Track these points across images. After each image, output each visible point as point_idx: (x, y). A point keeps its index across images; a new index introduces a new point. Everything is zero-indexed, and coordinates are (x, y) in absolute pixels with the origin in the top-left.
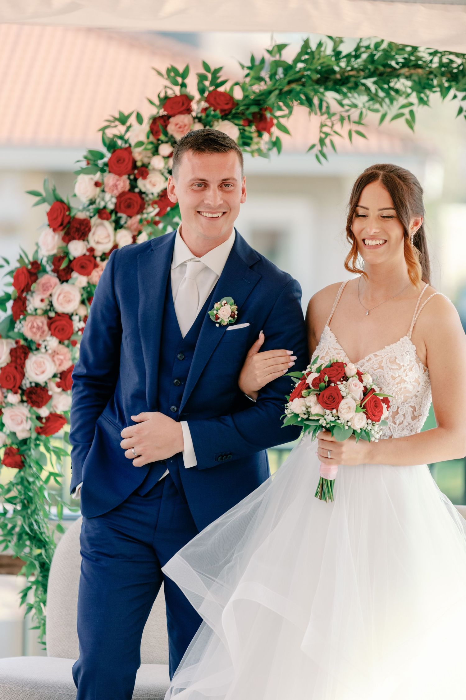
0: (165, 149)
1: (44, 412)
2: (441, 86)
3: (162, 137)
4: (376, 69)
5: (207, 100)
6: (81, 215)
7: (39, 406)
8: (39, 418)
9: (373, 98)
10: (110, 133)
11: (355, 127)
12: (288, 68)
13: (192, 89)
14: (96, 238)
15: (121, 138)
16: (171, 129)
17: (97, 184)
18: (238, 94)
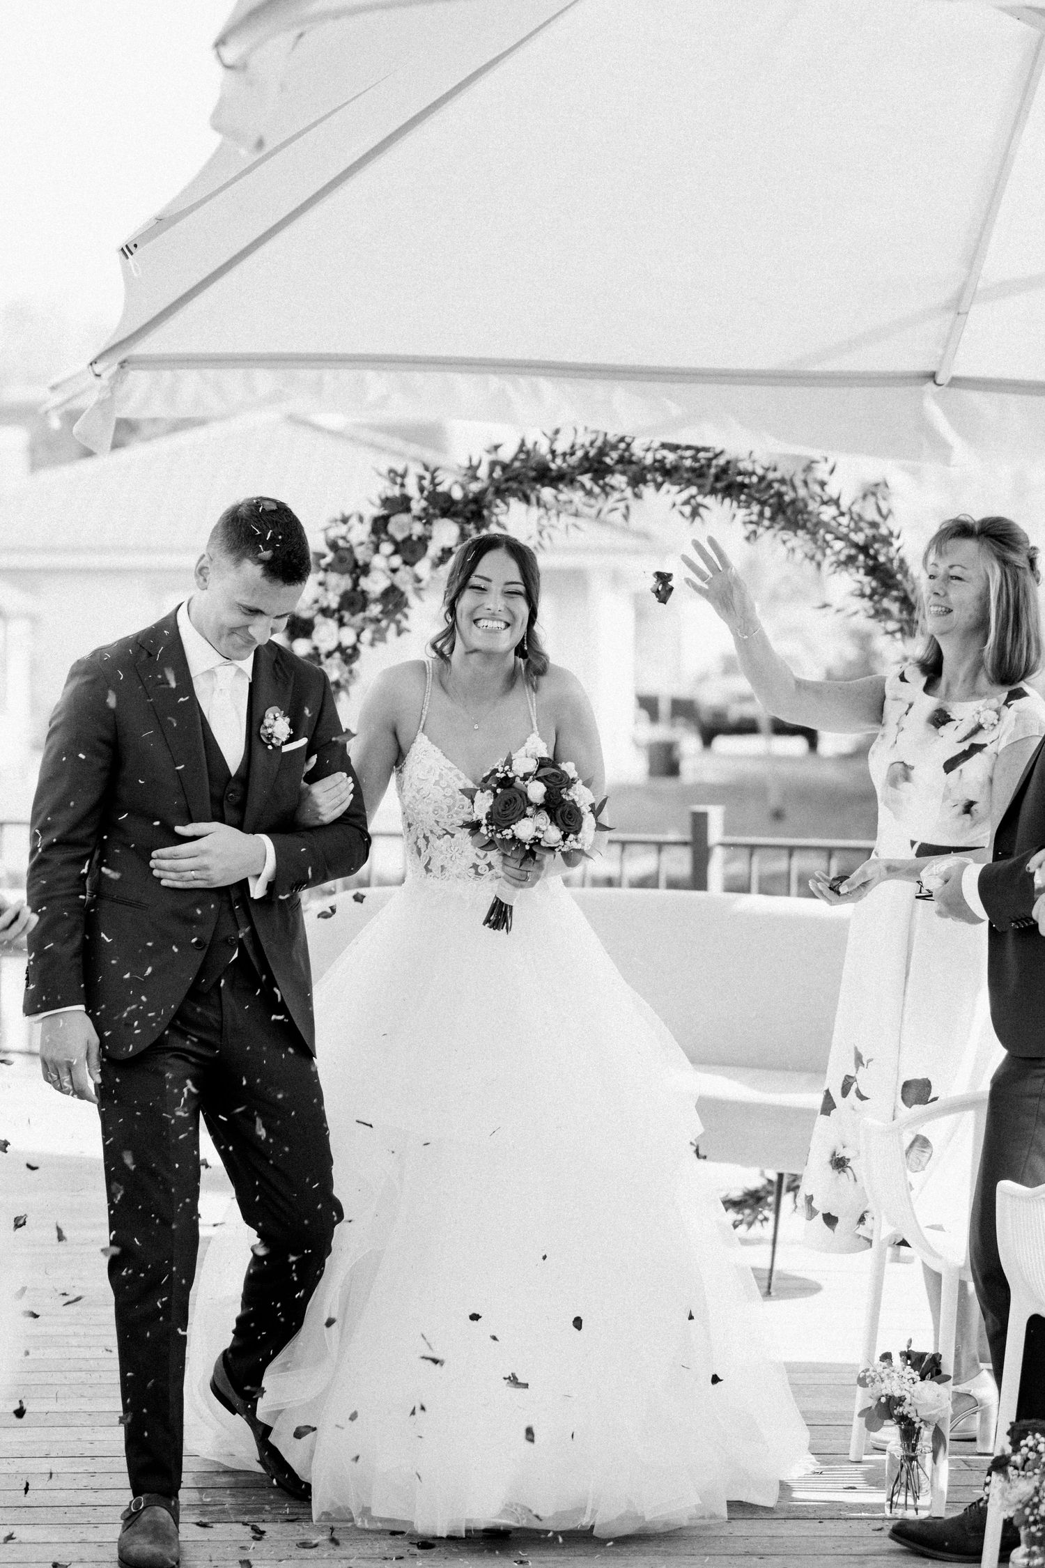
0: (386, 548)
2: (654, 481)
3: (383, 537)
4: (591, 466)
5: (426, 499)
6: (306, 615)
10: (332, 533)
12: (505, 467)
14: (321, 636)
15: (344, 538)
16: (392, 528)
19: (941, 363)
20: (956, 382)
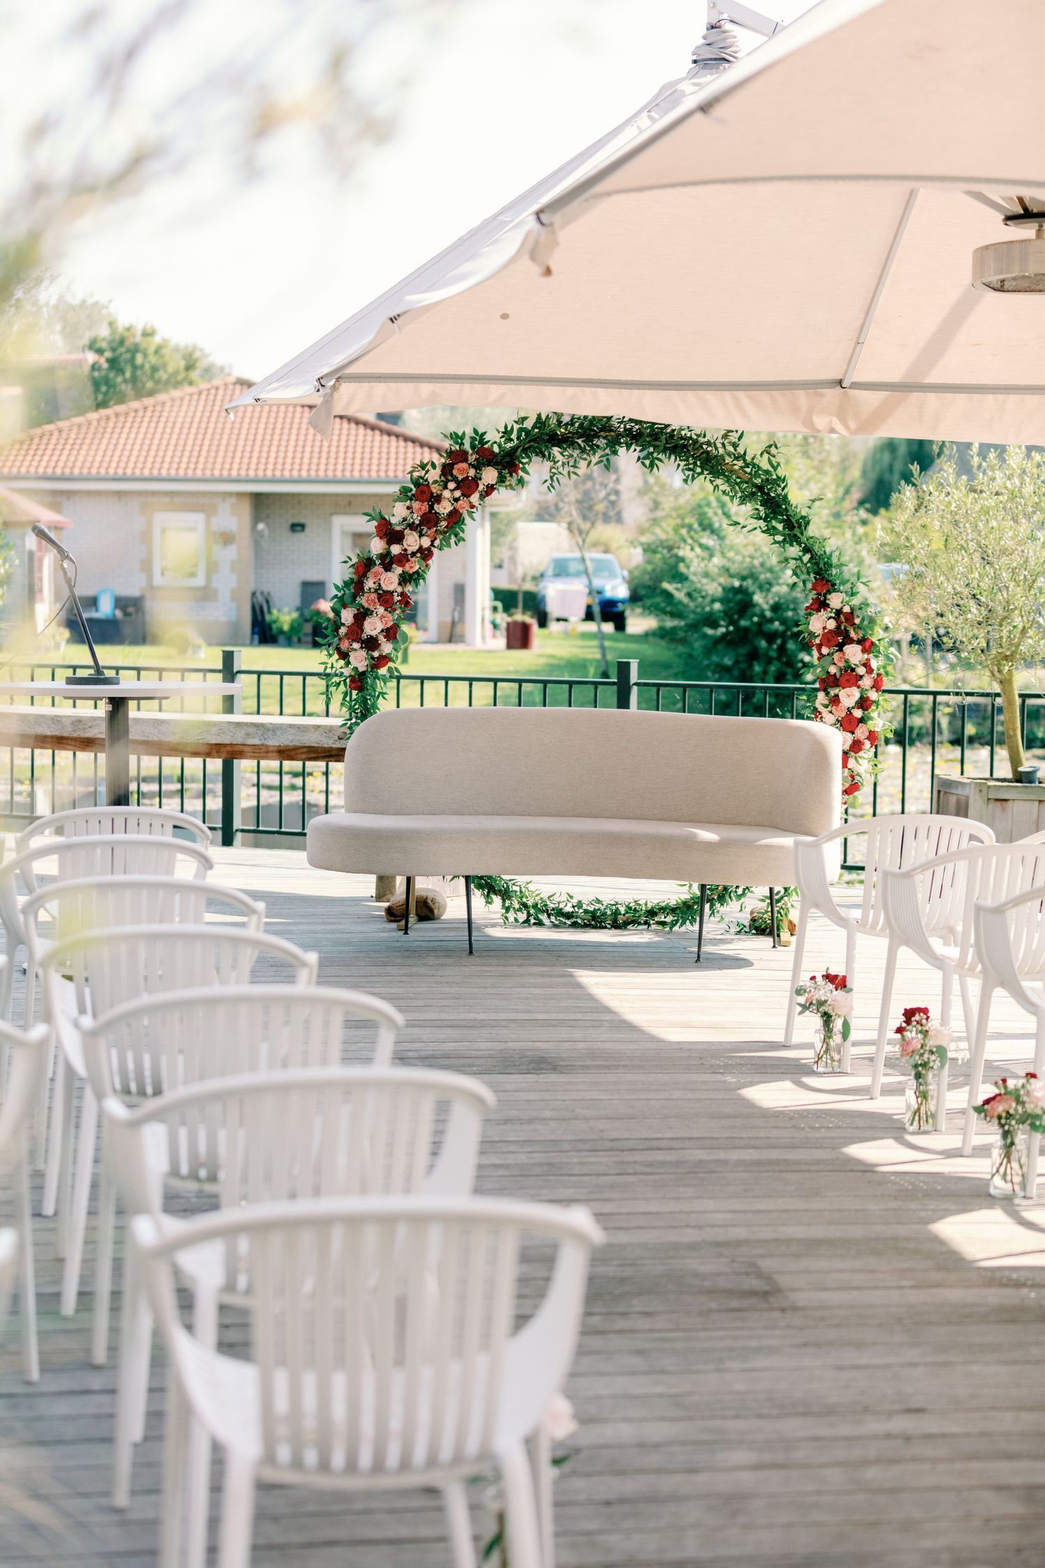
0: (452, 485)
1: (376, 654)
2: (626, 443)
3: (450, 478)
4: (585, 432)
5: (477, 453)
6: (398, 528)
7: (373, 651)
8: (373, 658)
9: (583, 451)
10: (416, 474)
11: (572, 469)
12: (528, 432)
13: (467, 447)
14: (409, 542)
15: (422, 478)
16: (455, 472)
17: (408, 508)
18: (496, 449)
19: (845, 374)
20: (855, 386)
